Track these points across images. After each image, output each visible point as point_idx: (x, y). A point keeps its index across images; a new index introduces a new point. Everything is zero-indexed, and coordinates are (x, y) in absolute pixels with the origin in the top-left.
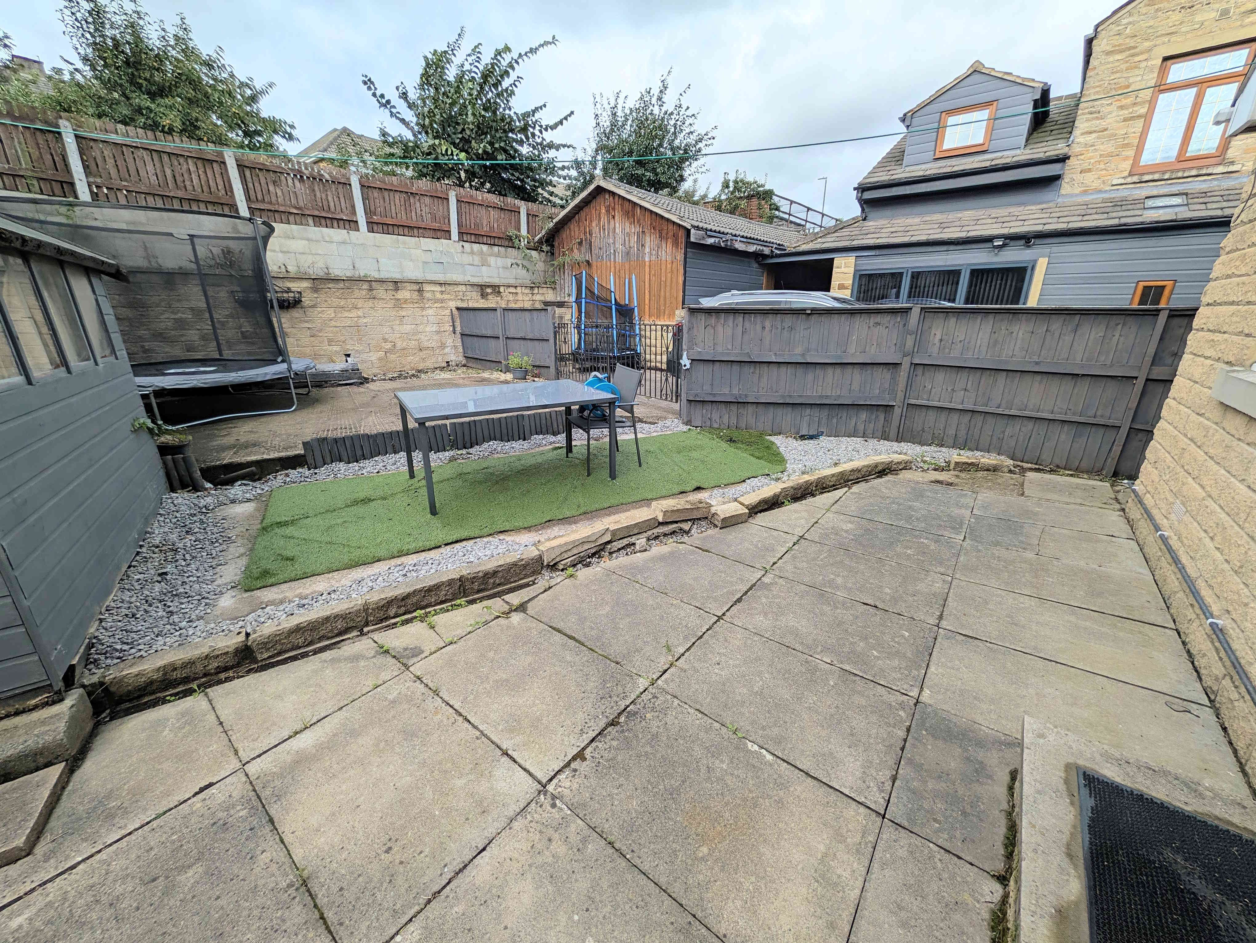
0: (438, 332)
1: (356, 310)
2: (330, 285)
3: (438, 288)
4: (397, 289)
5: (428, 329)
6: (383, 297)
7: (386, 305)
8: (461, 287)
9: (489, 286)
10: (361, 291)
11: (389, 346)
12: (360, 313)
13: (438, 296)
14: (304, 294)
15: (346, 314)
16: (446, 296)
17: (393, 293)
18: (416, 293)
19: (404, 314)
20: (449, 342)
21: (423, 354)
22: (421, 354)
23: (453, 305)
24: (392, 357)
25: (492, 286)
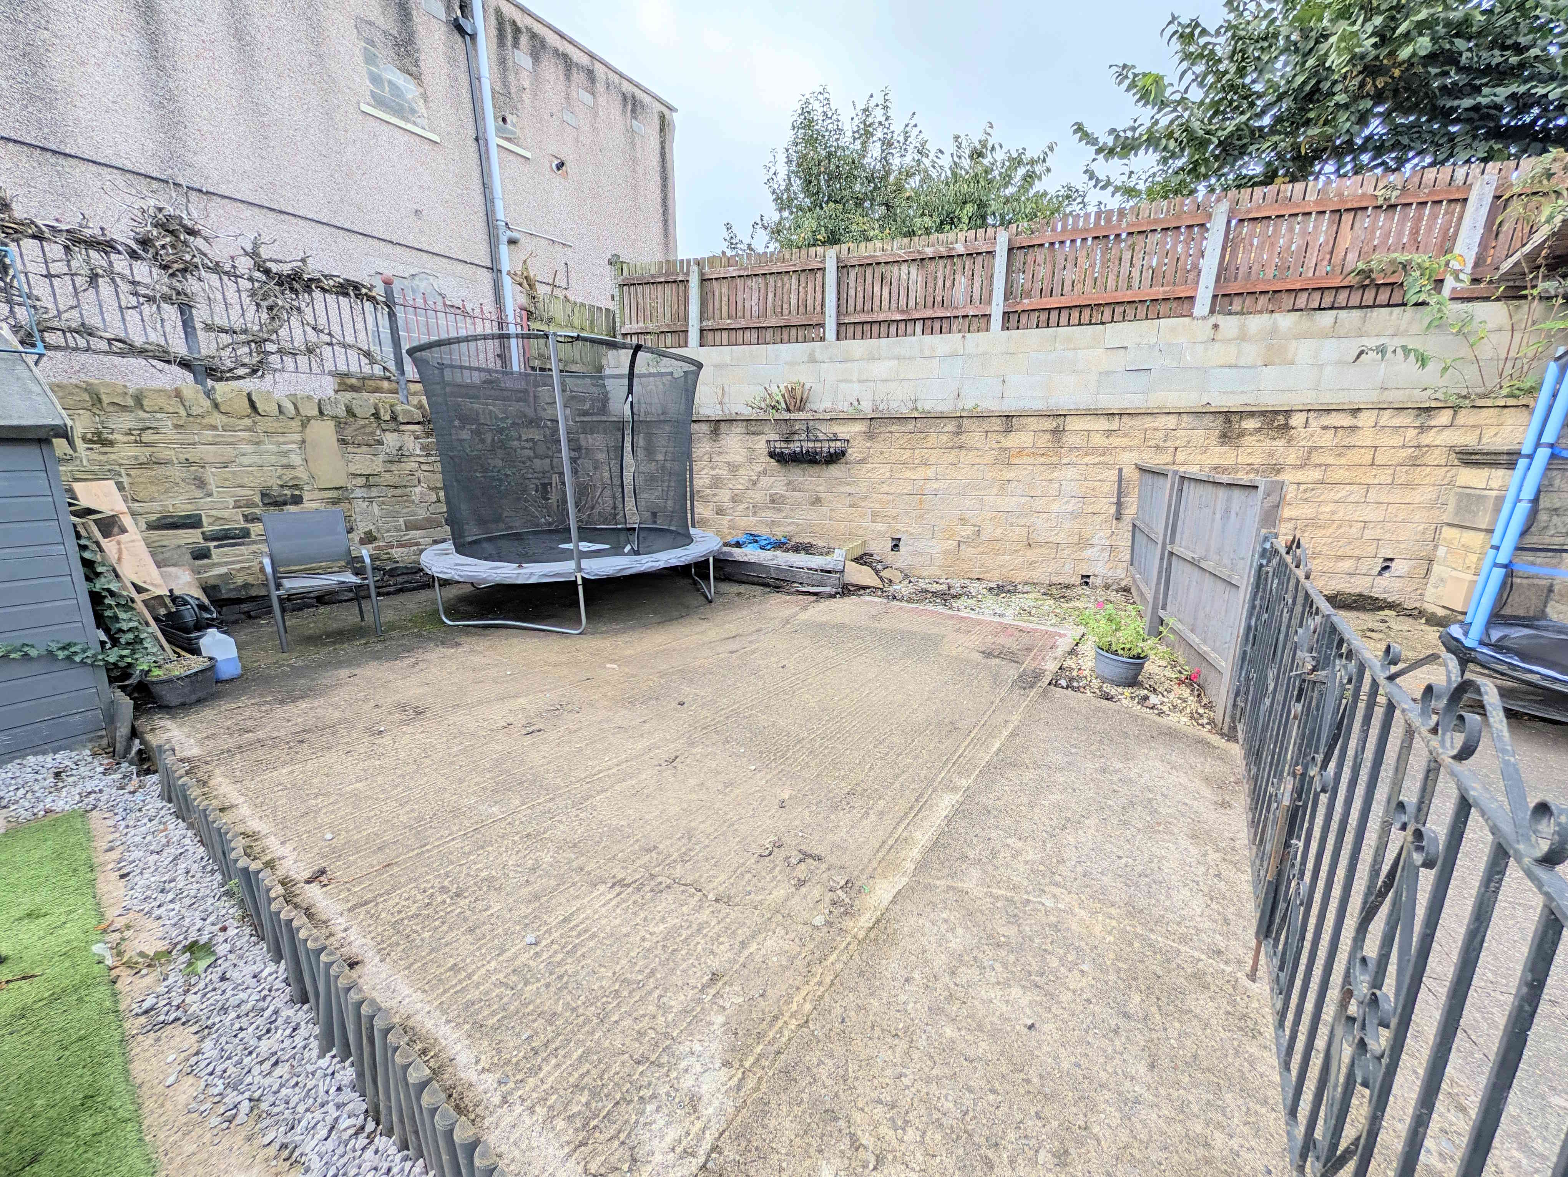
0: (1076, 515)
1: (923, 468)
2: (893, 428)
3: (1103, 424)
4: (1008, 430)
5: (1055, 507)
6: (978, 445)
7: (978, 460)
8: (1163, 419)
9: (1252, 414)
10: (942, 436)
11: (967, 531)
12: (930, 473)
13: (1098, 440)
14: (853, 443)
15: (909, 474)
16: (1115, 441)
17: (1000, 437)
18: (1048, 436)
19: (1010, 475)
20: (1101, 535)
21: (1032, 554)
22: (1029, 553)
23: (1128, 459)
24: (968, 552)
25: (1263, 413)
